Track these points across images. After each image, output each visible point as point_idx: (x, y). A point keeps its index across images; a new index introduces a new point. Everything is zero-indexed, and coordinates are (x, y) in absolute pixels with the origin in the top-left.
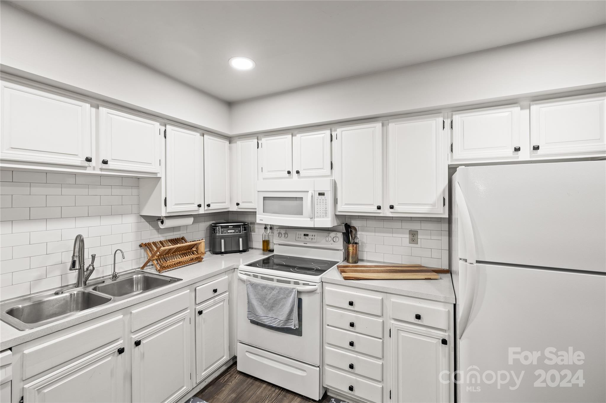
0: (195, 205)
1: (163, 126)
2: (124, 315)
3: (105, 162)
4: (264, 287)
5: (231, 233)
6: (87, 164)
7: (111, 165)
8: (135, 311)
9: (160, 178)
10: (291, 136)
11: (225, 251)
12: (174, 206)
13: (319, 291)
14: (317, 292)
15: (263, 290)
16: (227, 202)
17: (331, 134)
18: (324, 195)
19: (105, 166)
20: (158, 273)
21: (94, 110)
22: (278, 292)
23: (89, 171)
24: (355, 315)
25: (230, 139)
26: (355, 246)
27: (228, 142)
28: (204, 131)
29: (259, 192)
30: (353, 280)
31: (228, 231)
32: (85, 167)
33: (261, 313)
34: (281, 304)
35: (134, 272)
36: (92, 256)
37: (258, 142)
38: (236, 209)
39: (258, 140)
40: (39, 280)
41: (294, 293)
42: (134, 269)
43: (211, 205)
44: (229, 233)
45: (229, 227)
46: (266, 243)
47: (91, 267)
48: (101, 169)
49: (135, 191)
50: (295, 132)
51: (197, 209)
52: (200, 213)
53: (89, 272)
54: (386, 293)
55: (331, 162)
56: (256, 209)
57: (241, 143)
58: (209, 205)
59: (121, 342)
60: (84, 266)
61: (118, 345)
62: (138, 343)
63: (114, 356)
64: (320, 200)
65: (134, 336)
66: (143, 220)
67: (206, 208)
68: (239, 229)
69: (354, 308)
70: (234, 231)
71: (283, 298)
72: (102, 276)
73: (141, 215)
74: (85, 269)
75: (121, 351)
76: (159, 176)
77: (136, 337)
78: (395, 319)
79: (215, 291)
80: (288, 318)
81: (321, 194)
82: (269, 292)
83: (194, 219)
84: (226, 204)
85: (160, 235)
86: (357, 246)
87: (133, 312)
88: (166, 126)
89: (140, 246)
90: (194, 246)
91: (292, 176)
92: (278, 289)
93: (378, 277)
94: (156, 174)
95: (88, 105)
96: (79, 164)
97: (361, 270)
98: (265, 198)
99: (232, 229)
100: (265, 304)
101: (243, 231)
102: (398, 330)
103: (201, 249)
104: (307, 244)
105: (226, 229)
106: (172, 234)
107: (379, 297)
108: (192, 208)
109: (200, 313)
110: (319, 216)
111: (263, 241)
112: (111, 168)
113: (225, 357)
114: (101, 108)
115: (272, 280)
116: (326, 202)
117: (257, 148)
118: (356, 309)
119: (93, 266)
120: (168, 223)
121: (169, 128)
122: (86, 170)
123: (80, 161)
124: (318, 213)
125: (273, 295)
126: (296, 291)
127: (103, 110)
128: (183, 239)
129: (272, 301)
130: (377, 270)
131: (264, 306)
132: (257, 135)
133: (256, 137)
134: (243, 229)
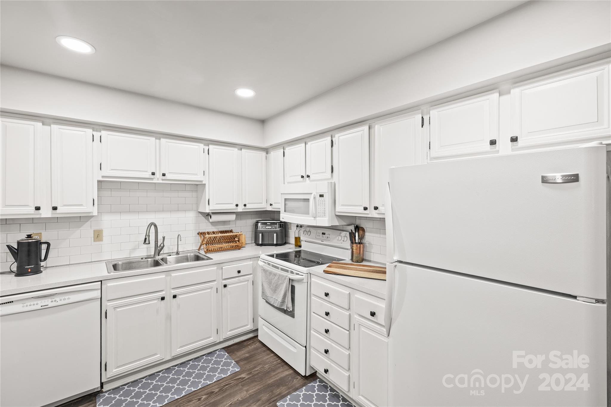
0: (233, 204)
1: (208, 146)
2: (166, 276)
3: (164, 175)
4: (271, 273)
5: (269, 228)
6: (152, 177)
7: (168, 176)
8: (174, 274)
9: (205, 184)
10: (304, 144)
11: (263, 243)
12: (215, 205)
13: (305, 281)
14: (304, 282)
15: (270, 276)
16: (263, 203)
17: (332, 140)
18: (323, 197)
19: (164, 178)
20: (204, 254)
21: (158, 141)
22: (278, 278)
23: (155, 181)
24: (330, 305)
25: (266, 150)
26: (358, 246)
27: (265, 153)
28: (241, 147)
29: (282, 195)
30: (331, 274)
31: (267, 227)
32: (152, 179)
33: (269, 294)
34: (280, 289)
35: (192, 252)
36: (163, 237)
37: (284, 151)
38: (271, 209)
39: (284, 150)
40: (134, 249)
41: (287, 279)
42: (194, 250)
43: (247, 205)
44: (267, 228)
45: (268, 224)
46: (298, 240)
47: (162, 244)
48: (163, 180)
49: (194, 194)
50: (307, 140)
51: (235, 208)
52: (238, 211)
53: (161, 247)
54: (353, 289)
55: (332, 166)
56: (280, 209)
57: (273, 153)
58: (245, 205)
59: (164, 293)
60: (158, 243)
61: (162, 294)
62: (175, 297)
63: (159, 300)
64: (321, 201)
65: (173, 291)
66: (200, 215)
67: (243, 207)
68: (276, 226)
69: (329, 299)
70: (271, 227)
71: (281, 283)
72: (172, 252)
73: (199, 212)
74: (159, 246)
75: (163, 299)
76: (203, 183)
77: (174, 292)
78: (359, 315)
79: (239, 272)
80: (283, 301)
81: (321, 196)
82: (273, 278)
83: (236, 216)
84: (263, 205)
85: (213, 227)
86: (360, 246)
87: (173, 275)
88: (209, 146)
89: (198, 234)
90: (236, 236)
91: (305, 180)
92: (278, 275)
93: (354, 274)
94: (202, 181)
95: (154, 139)
96: (148, 177)
97: (348, 267)
98: (286, 200)
99: (269, 225)
100: (272, 287)
101: (278, 228)
102: (360, 324)
103: (242, 240)
104: (323, 241)
105: (265, 225)
106: (223, 227)
107: (346, 291)
108: (231, 207)
109: (225, 286)
110: (320, 216)
111: (295, 237)
112: (168, 178)
113: (249, 326)
114: (162, 139)
115: (278, 268)
116: (324, 203)
117: (283, 156)
118: (331, 300)
119: (163, 244)
120: (215, 218)
121: (211, 147)
122: (153, 180)
123: (148, 175)
124: (319, 213)
125: (275, 280)
126: (288, 278)
127: (163, 140)
128: (231, 231)
129: (275, 285)
130: (364, 269)
131: (271, 289)
132: (283, 145)
133: (283, 147)
134: (279, 226)
